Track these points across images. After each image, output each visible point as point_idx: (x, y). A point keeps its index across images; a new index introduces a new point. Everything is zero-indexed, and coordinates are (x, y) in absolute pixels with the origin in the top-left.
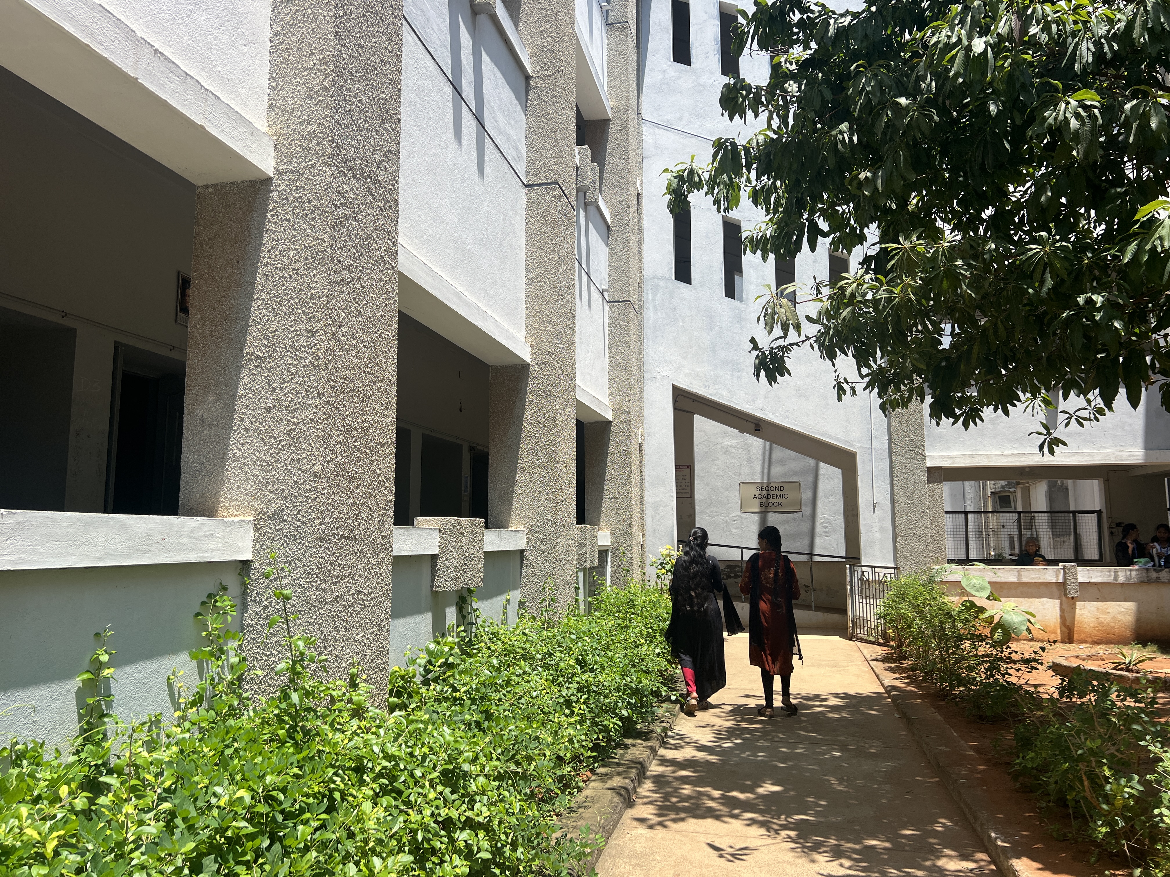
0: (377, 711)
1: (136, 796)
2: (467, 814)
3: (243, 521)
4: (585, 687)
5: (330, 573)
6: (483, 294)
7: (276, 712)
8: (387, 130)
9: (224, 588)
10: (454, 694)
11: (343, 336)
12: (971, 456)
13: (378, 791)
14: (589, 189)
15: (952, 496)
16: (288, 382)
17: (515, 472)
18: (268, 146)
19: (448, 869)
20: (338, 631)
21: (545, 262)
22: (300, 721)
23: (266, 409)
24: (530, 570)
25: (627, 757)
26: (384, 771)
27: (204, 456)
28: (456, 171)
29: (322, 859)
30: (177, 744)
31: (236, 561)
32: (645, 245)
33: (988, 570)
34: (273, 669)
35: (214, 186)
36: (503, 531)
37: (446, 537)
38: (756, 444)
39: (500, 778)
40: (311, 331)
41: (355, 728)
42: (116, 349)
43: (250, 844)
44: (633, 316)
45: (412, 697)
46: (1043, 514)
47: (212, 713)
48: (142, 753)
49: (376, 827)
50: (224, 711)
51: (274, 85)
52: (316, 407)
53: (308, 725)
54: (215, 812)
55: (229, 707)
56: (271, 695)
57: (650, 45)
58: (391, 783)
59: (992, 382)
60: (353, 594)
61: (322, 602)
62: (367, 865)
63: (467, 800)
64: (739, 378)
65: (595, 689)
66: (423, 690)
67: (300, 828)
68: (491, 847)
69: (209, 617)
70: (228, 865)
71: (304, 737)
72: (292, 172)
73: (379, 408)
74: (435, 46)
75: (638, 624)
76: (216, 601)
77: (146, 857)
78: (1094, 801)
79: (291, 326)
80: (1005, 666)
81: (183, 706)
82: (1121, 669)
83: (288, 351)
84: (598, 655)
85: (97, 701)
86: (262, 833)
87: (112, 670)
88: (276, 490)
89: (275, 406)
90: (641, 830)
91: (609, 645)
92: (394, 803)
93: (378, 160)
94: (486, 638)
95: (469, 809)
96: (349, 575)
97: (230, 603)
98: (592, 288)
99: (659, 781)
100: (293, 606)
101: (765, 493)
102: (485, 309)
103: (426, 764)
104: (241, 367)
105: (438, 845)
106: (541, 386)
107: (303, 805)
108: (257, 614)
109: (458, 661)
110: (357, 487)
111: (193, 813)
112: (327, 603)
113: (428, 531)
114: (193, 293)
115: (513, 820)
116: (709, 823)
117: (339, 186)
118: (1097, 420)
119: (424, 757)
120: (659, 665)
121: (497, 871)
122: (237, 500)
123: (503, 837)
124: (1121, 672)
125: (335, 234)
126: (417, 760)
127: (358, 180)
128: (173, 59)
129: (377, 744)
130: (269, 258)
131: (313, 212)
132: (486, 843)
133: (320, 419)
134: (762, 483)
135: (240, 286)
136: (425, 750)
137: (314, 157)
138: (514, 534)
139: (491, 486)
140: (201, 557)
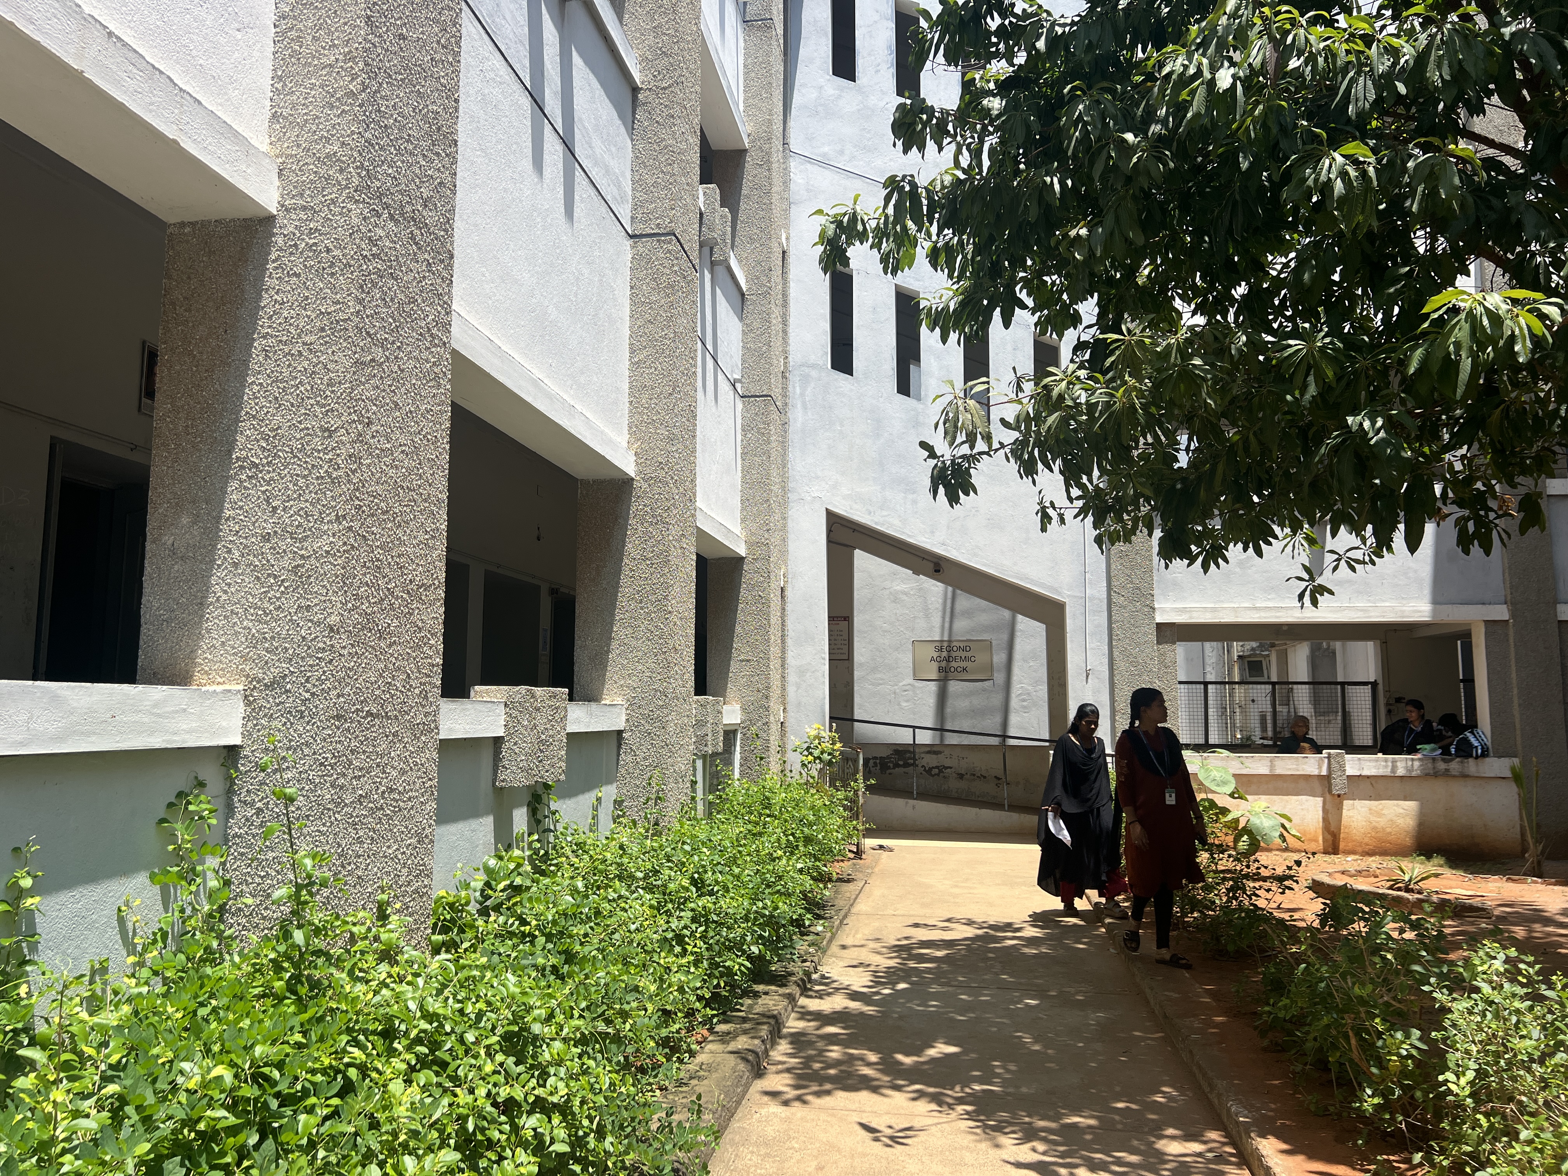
0: (415, 953)
1: (67, 1077)
2: (536, 1092)
3: (229, 691)
4: (702, 916)
5: (351, 763)
6: (569, 382)
7: (272, 955)
8: (438, 154)
9: (201, 785)
10: (522, 929)
11: (373, 437)
12: (1214, 610)
13: (413, 1062)
14: (717, 244)
15: (1189, 660)
16: (295, 500)
17: (612, 625)
18: (270, 171)
19: (509, 1168)
20: (362, 842)
21: (656, 340)
22: (305, 969)
23: (263, 537)
24: (629, 758)
25: (758, 1009)
26: (422, 1035)
27: (174, 600)
28: (535, 214)
29: (333, 1159)
30: (129, 1001)
31: (218, 747)
32: (792, 320)
33: (1233, 759)
34: (269, 896)
35: (193, 224)
36: (593, 705)
37: (515, 713)
38: (935, 589)
39: (583, 1041)
40: (327, 429)
41: (384, 976)
42: (52, 447)
43: (231, 1140)
44: (775, 416)
45: (464, 932)
46: (1304, 686)
47: (182, 957)
48: (81, 1014)
49: (409, 1114)
50: (198, 955)
51: (279, 86)
52: (334, 535)
53: (317, 974)
54: (183, 1097)
55: (205, 949)
56: (266, 931)
57: (802, 51)
58: (432, 1051)
59: (1241, 512)
60: (383, 792)
61: (339, 803)
62: (395, 1167)
63: (536, 1073)
64: (914, 502)
65: (715, 918)
66: (480, 923)
67: (302, 1117)
68: (569, 1136)
69: (178, 826)
70: (199, 1170)
71: (311, 990)
72: (304, 208)
73: (422, 537)
74: (507, 41)
75: (775, 829)
76: (189, 803)
77: (80, 1162)
78: (1363, 1065)
79: (300, 422)
80: (1252, 885)
81: (139, 948)
82: (1399, 889)
83: (295, 457)
84: (720, 872)
85: (16, 942)
86: (248, 1124)
87: (37, 899)
88: (277, 648)
89: (275, 532)
90: (774, 1108)
91: (735, 859)
92: (435, 1080)
93: (425, 196)
94: (568, 851)
95: (540, 1086)
96: (378, 766)
97: (208, 806)
98: (720, 376)
99: (798, 1040)
100: (298, 809)
101: (945, 654)
102: (572, 403)
103: (482, 1024)
104: (228, 477)
105: (496, 1135)
106: (648, 509)
107: (307, 1085)
108: (247, 820)
109: (528, 883)
110: (390, 646)
111: (151, 1099)
112: (346, 805)
113: (490, 705)
114: (161, 372)
115: (600, 1100)
116: (864, 1096)
117: (370, 231)
118: (1373, 563)
119: (480, 1015)
120: (802, 885)
121: (577, 1168)
122: (221, 662)
123: (586, 1123)
124: (1399, 893)
125: (364, 296)
126: (470, 1019)
127: (397, 222)
128: (135, 47)
129: (413, 998)
130: (270, 327)
131: (332, 265)
132: (562, 1131)
133: (339, 551)
134: (942, 641)
135: (229, 365)
136: (481, 1005)
137: (335, 189)
138: (609, 709)
139: (578, 643)
140: (168, 741)
